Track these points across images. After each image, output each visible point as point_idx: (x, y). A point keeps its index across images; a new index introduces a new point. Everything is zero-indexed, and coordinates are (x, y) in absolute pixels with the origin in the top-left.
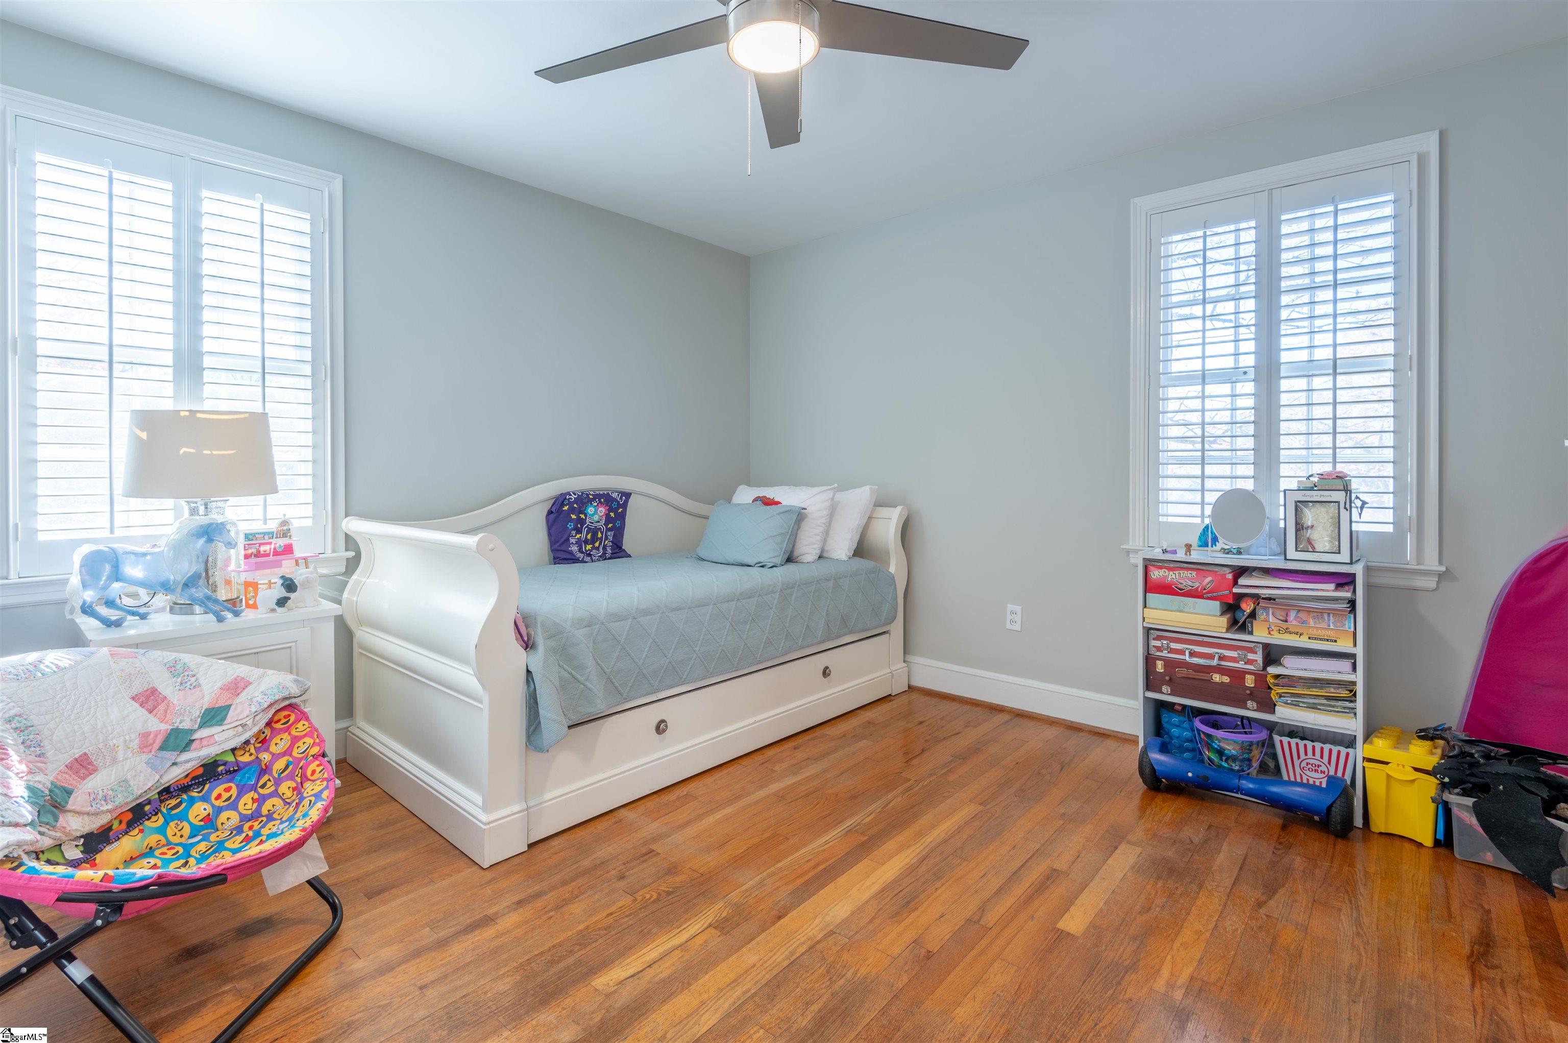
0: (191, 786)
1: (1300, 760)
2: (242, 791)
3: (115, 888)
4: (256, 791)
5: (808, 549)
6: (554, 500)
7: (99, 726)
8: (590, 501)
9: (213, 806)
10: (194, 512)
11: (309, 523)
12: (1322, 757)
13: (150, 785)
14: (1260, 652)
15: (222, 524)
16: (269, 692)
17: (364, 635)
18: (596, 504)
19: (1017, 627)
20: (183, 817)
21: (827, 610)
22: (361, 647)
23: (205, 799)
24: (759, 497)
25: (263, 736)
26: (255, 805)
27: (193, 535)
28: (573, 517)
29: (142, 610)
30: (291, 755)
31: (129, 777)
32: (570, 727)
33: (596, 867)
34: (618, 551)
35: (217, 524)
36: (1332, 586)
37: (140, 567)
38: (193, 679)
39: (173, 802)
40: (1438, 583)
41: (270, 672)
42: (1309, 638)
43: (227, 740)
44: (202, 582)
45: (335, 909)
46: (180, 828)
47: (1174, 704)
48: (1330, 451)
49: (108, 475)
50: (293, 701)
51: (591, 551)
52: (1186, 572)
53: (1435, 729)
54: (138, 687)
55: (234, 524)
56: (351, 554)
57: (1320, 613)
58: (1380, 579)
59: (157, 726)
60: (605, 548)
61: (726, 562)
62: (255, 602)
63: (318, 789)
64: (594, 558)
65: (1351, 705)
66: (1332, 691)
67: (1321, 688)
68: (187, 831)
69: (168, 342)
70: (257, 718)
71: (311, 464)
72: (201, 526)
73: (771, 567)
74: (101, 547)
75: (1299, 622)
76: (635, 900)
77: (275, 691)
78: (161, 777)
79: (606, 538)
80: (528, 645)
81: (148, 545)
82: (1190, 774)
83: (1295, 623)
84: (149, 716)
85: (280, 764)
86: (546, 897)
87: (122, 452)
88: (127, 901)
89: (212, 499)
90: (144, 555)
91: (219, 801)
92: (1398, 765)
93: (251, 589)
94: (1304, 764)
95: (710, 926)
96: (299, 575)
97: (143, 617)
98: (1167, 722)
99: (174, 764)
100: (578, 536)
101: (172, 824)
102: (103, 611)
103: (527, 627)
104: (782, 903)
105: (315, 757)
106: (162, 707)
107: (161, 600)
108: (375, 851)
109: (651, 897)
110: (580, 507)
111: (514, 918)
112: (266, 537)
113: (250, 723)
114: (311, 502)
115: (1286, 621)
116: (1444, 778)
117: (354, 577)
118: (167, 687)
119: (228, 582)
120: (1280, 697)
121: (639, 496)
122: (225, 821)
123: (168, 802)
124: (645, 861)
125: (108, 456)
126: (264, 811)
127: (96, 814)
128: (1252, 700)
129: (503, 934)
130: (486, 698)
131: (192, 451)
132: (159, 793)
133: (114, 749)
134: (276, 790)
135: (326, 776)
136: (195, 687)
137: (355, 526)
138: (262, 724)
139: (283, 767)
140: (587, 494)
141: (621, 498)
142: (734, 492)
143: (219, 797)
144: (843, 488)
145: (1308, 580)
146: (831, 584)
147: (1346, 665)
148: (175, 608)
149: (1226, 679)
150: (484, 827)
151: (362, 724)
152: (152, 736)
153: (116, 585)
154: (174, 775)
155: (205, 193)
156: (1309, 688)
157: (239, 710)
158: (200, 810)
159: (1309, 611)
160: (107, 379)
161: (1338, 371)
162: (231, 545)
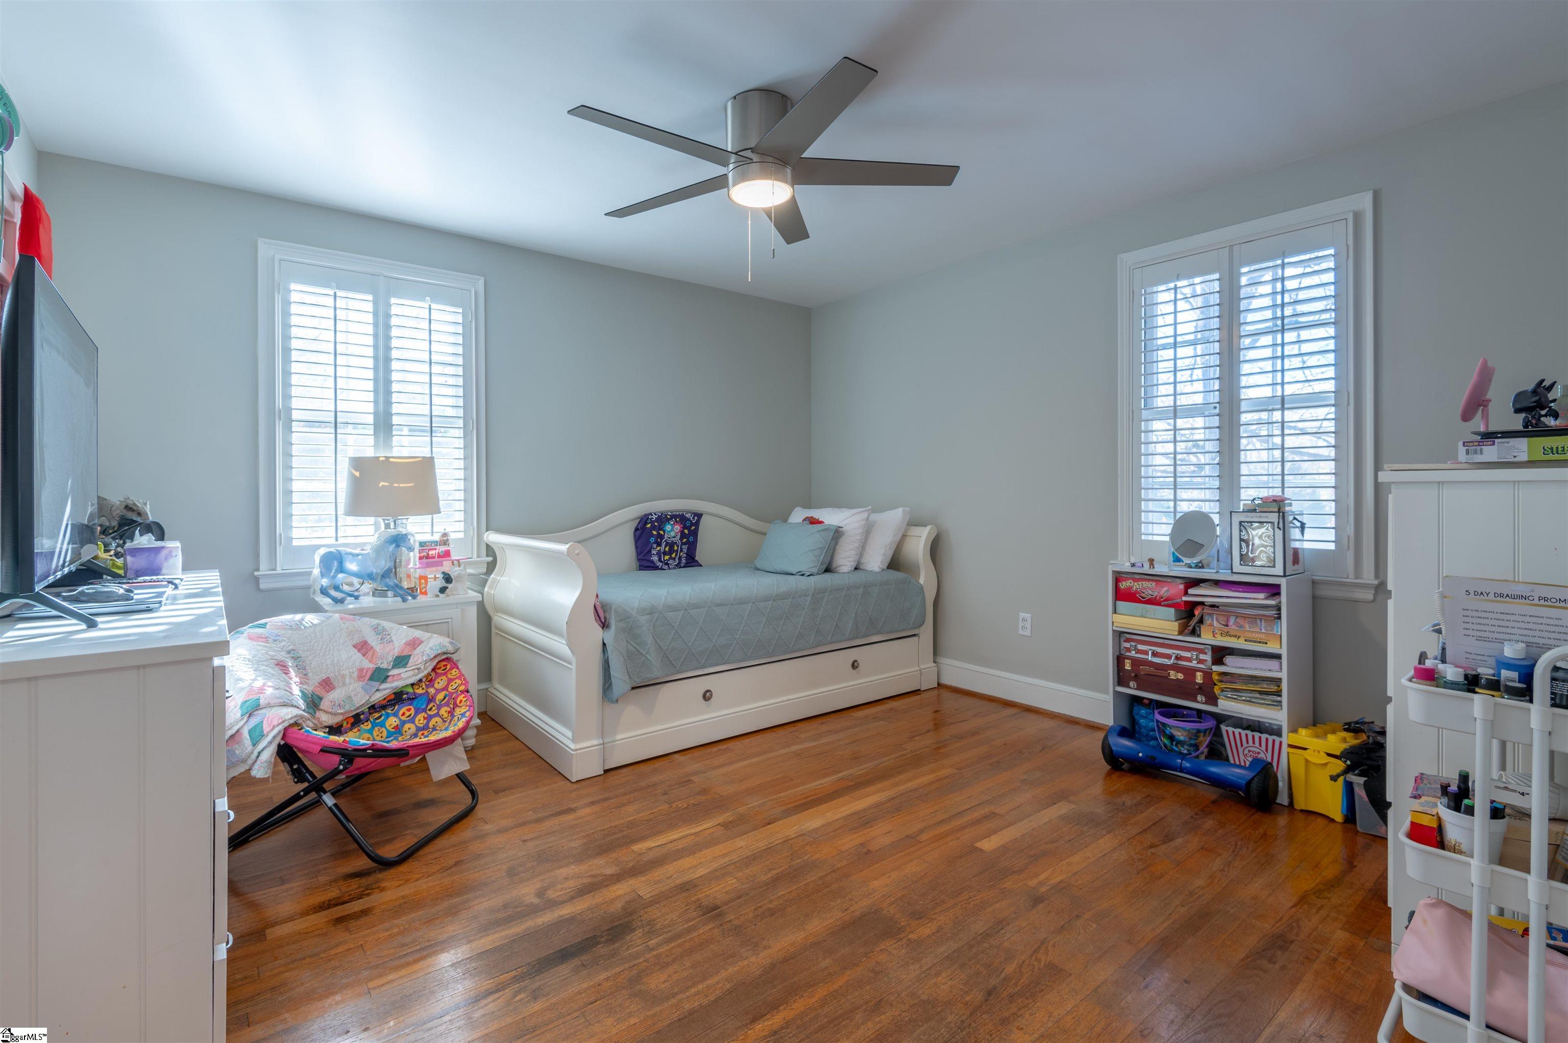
0: (387, 705)
1: (1243, 748)
2: (417, 712)
3: (350, 747)
4: (426, 712)
5: (845, 561)
6: (638, 521)
7: (336, 661)
8: (668, 520)
9: (400, 720)
10: (387, 526)
11: (461, 535)
12: (1260, 745)
13: (364, 701)
14: (1210, 653)
15: (405, 534)
16: (434, 648)
17: (499, 620)
18: (672, 523)
19: (1027, 632)
20: (382, 725)
21: (856, 613)
22: (497, 628)
23: (396, 715)
24: (807, 518)
25: (430, 677)
26: (426, 721)
27: (387, 542)
28: (655, 533)
29: (356, 594)
30: (447, 690)
31: (352, 695)
32: (633, 688)
33: (648, 787)
34: (691, 561)
35: (402, 535)
36: (1262, 596)
37: (355, 564)
38: (389, 637)
39: (377, 715)
40: (1375, 595)
41: (435, 636)
42: (1246, 640)
43: (408, 677)
44: (392, 575)
45: (473, 793)
46: (381, 731)
47: (1144, 698)
48: (1280, 477)
49: (334, 501)
50: (449, 655)
51: (668, 560)
52: (1147, 583)
53: (1357, 723)
54: (356, 640)
55: (413, 535)
56: (490, 559)
57: (1253, 619)
58: (1324, 592)
59: (368, 665)
60: (680, 558)
61: (775, 571)
62: (426, 591)
63: (463, 711)
64: (670, 566)
65: (1279, 698)
66: (1265, 687)
67: (1257, 684)
68: (385, 734)
69: (370, 408)
70: (427, 665)
71: (463, 492)
72: (393, 536)
73: (808, 576)
74: (332, 550)
75: (1237, 627)
76: (671, 807)
77: (438, 647)
78: (370, 697)
79: (681, 550)
80: (604, 625)
81: (359, 549)
82: (1140, 755)
83: (1234, 627)
84: (363, 658)
85: (440, 696)
86: (611, 801)
87: (343, 485)
88: (356, 757)
89: (399, 518)
90: (358, 555)
91: (403, 717)
92: (1314, 751)
93: (423, 581)
94: (1246, 752)
95: (719, 824)
96: (454, 572)
97: (357, 598)
98: (1137, 714)
99: (378, 690)
100: (658, 548)
101: (376, 729)
102: (333, 593)
103: (604, 612)
104: (774, 816)
105: (462, 692)
106: (370, 653)
107: (367, 587)
108: (502, 768)
109: (683, 806)
110: (659, 525)
111: (588, 810)
112: (433, 544)
113: (422, 667)
114: (463, 520)
115: (1227, 626)
116: (1346, 761)
117: (492, 576)
118: (373, 641)
119: (409, 576)
120: (1223, 691)
121: (709, 516)
122: (407, 730)
123: (374, 715)
124: (684, 786)
125: (334, 487)
126: (431, 725)
127: (335, 714)
128: (1201, 694)
129: (579, 818)
130: (574, 661)
131: (387, 484)
132: (369, 708)
133: (343, 676)
134: (438, 712)
135: (468, 703)
136: (389, 642)
137: (493, 538)
138: (430, 669)
139: (443, 698)
140: (665, 515)
141: (694, 518)
142: (789, 515)
143: (403, 714)
144: (879, 509)
145: (1247, 590)
146: (861, 591)
147: (1274, 664)
148: (376, 593)
149: (1180, 676)
150: (572, 752)
151: (498, 686)
152: (365, 670)
153: (340, 576)
154: (377, 697)
155: (393, 300)
156: (1246, 684)
157: (416, 659)
158: (392, 721)
159: (1245, 617)
160: (334, 435)
161: (1286, 406)
162: (411, 549)
